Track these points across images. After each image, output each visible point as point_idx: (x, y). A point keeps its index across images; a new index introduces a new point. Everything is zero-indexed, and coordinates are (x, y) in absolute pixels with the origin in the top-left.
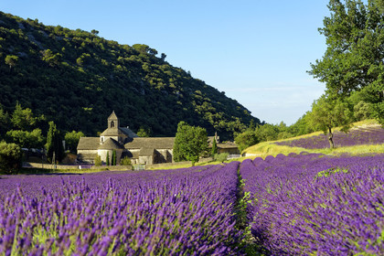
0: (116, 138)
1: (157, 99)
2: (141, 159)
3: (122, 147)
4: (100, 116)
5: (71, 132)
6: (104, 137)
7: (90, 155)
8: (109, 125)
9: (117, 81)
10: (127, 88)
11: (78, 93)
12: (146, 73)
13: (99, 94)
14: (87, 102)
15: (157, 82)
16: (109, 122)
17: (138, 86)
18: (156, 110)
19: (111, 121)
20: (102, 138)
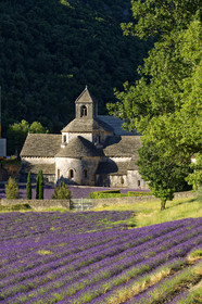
0: (89, 137)
6: (68, 135)
8: (78, 112)
16: (78, 107)
19: (81, 105)
20: (65, 137)
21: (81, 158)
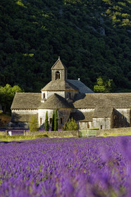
0: (62, 94)
1: (122, 42)
2: (96, 122)
3: (71, 106)
4: (44, 64)
5: (4, 86)
6: (46, 93)
7: (28, 116)
8: (54, 76)
9: (68, 17)
10: (82, 27)
11: (15, 34)
12: (107, 6)
13: (42, 35)
14: (28, 46)
15: (122, 18)
16: (54, 72)
17: (96, 25)
18: (121, 56)
19: (55, 71)
20: (44, 94)
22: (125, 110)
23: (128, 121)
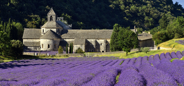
8: (49, 19)
19: (50, 16)
20: (43, 30)
21: (53, 40)
22: (93, 40)
23: (95, 47)
